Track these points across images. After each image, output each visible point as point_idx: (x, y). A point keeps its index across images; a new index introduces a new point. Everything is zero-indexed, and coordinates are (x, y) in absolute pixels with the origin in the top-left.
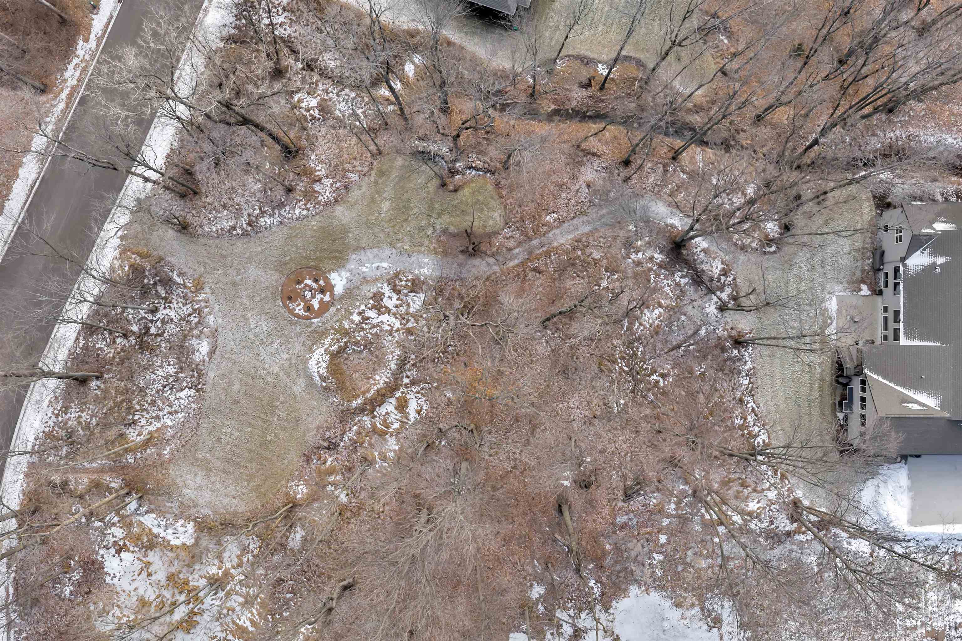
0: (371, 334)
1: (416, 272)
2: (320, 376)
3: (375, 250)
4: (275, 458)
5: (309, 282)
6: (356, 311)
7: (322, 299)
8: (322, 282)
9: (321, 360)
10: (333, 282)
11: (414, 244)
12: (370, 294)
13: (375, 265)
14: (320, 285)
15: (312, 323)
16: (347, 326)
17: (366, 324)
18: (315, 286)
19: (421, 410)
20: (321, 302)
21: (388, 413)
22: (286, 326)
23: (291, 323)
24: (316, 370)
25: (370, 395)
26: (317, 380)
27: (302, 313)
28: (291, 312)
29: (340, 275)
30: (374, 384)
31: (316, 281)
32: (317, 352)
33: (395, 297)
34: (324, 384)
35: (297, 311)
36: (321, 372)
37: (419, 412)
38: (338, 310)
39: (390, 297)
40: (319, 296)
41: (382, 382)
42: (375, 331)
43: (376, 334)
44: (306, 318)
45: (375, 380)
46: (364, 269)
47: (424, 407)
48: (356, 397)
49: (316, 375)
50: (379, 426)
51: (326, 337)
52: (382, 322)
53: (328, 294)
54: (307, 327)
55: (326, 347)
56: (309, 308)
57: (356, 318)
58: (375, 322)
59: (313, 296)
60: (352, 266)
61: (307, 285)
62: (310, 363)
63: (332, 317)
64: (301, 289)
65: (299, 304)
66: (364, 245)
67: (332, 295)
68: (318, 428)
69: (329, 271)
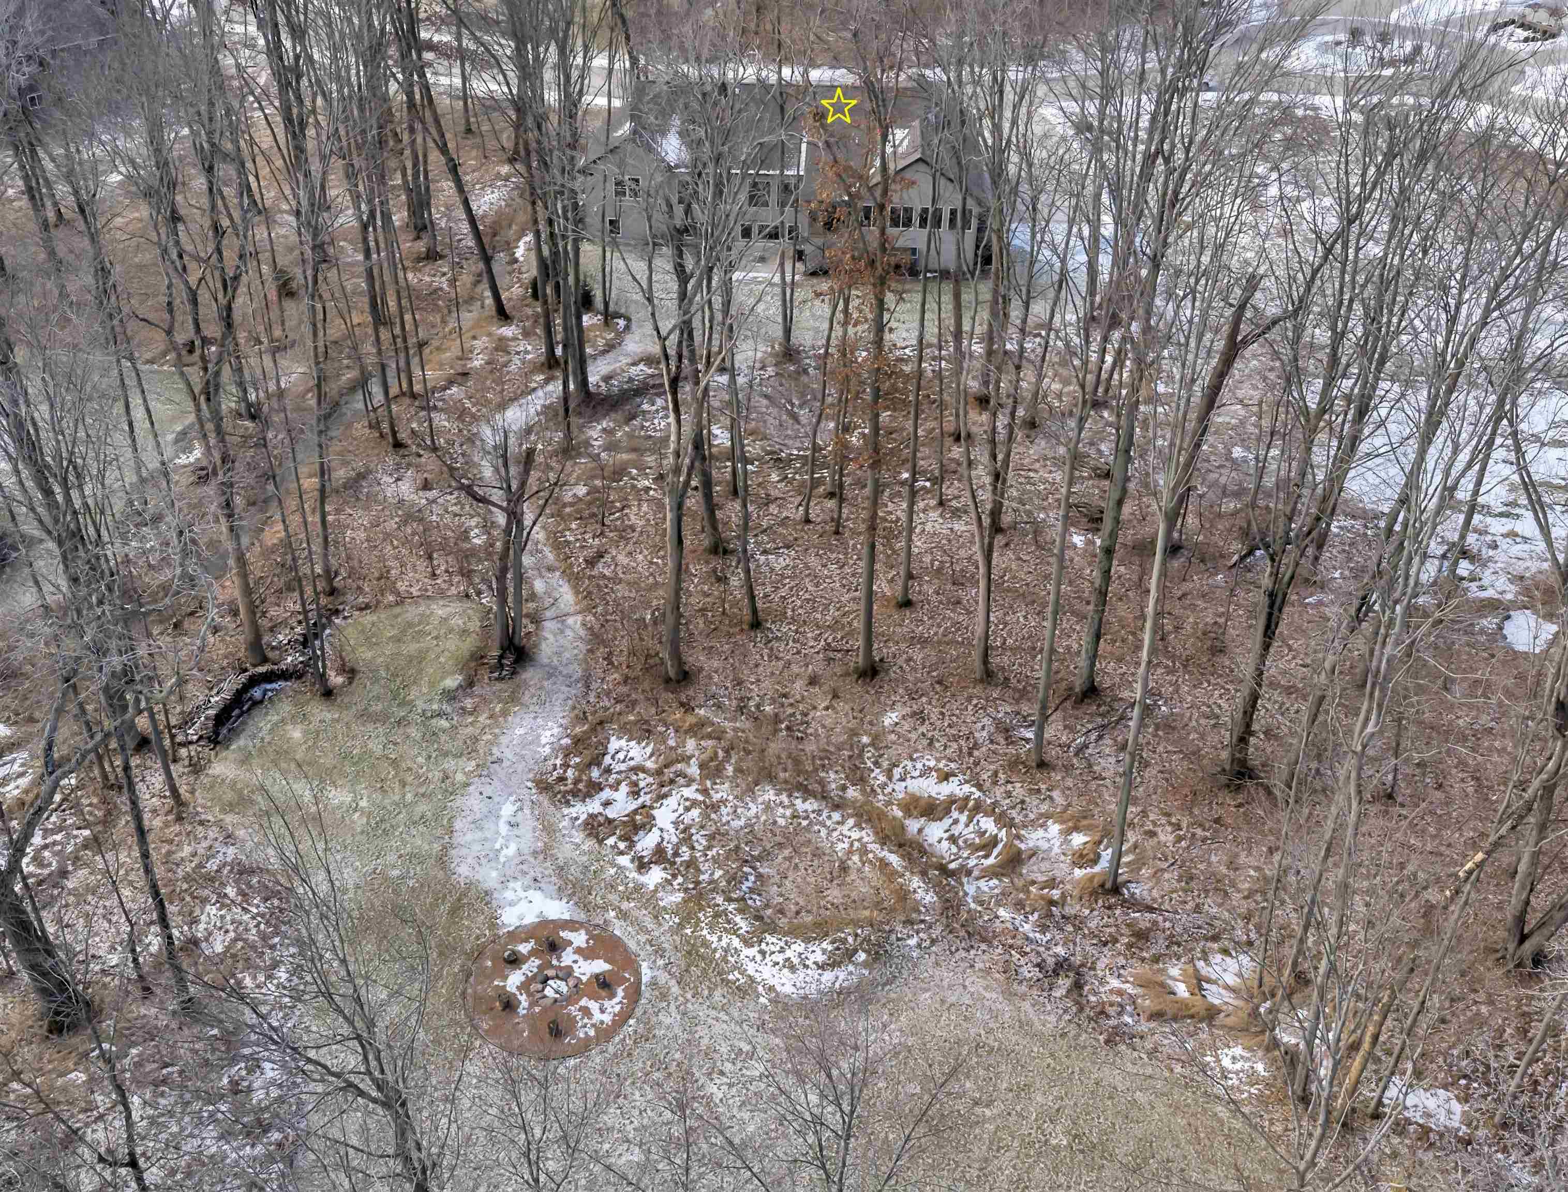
0: (709, 848)
1: (547, 750)
2: (832, 964)
3: (458, 825)
5: (514, 980)
6: (634, 875)
7: (579, 951)
8: (524, 948)
9: (779, 958)
10: (530, 919)
11: (470, 748)
12: (589, 844)
13: (504, 829)
14: (533, 953)
15: (654, 983)
16: (678, 897)
17: (676, 854)
18: (531, 966)
19: (938, 770)
20: (587, 954)
21: (953, 839)
22: (653, 1055)
23: (641, 1038)
24: (813, 973)
25: (894, 860)
26: (840, 977)
27: (614, 1006)
28: (605, 1034)
29: (512, 904)
30: (864, 851)
31: (515, 961)
32: (751, 969)
33: (606, 794)
34: (862, 956)
35: (607, 1018)
36: (820, 958)
37: (945, 777)
38: (623, 915)
39: (607, 804)
40: (568, 957)
41: (855, 835)
42: (700, 841)
43: (711, 837)
44: (634, 994)
45: (850, 852)
46: (511, 850)
47: (932, 763)
48: (903, 895)
49: (828, 976)
50: (991, 861)
51: (706, 944)
52: (676, 823)
53: (564, 934)
54: (664, 996)
55: (736, 942)
56: (604, 984)
57: (656, 875)
58: (672, 836)
59: (566, 974)
60: (489, 877)
61: (524, 986)
62: (788, 989)
63: (643, 929)
64: (532, 1005)
65: (586, 1012)
66: (437, 847)
67: (571, 925)
69: (493, 926)
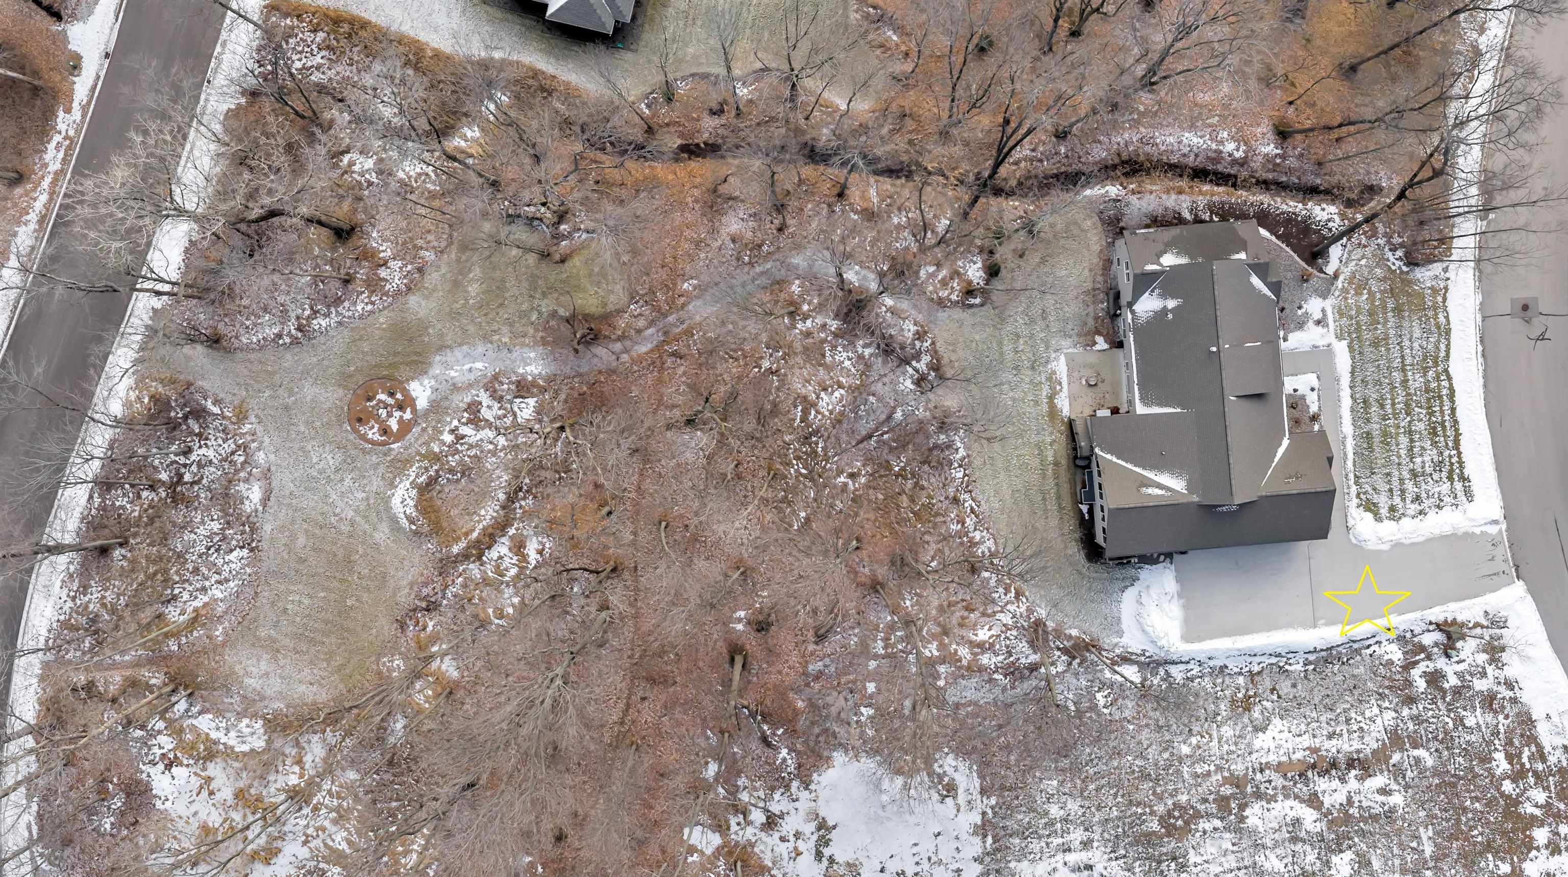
0: (469, 456)
1: (521, 371)
2: (407, 517)
3: (465, 348)
4: (359, 629)
5: (382, 397)
6: (447, 429)
7: (401, 417)
8: (399, 396)
9: (406, 496)
10: (414, 394)
11: (514, 336)
12: (463, 406)
13: (467, 367)
14: (397, 400)
15: (391, 450)
16: (436, 450)
17: (462, 444)
18: (390, 401)
19: (543, 550)
20: (401, 421)
21: (500, 558)
22: (357, 456)
23: (364, 451)
24: (402, 510)
25: (475, 535)
26: (404, 522)
27: (377, 437)
28: (364, 438)
29: (421, 384)
30: (479, 522)
31: (392, 395)
32: (401, 486)
33: (496, 405)
34: (414, 527)
35: (370, 436)
36: (408, 512)
37: (540, 552)
38: (424, 430)
39: (489, 407)
40: (397, 414)
41: (488, 517)
42: (472, 452)
43: (476, 456)
44: (383, 444)
45: (479, 515)
46: (453, 374)
47: (547, 545)
48: (457, 540)
49: (402, 516)
50: (491, 574)
51: (411, 466)
52: (482, 440)
53: (409, 410)
54: (385, 455)
55: (411, 479)
56: (385, 431)
57: (448, 438)
58: (472, 440)
59: (390, 415)
60: (436, 370)
61: (380, 401)
62: (393, 501)
63: (417, 439)
64: (373, 407)
65: (373, 427)
66: (449, 343)
67: (414, 410)
68: (411, 585)
69: (408, 380)
